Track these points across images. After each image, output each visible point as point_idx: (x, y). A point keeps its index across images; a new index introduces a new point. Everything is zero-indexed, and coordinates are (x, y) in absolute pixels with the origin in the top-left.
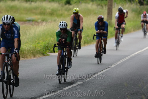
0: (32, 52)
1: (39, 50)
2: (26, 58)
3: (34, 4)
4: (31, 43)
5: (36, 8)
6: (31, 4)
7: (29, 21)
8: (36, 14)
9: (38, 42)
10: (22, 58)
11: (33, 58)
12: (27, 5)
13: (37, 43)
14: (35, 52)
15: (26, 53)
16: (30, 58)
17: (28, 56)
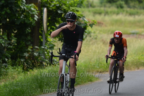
0: (135, 64)
1: (143, 62)
2: (129, 70)
3: (137, 18)
4: (135, 56)
5: (140, 21)
6: (134, 17)
7: (133, 34)
8: (140, 27)
9: (142, 54)
10: (126, 70)
11: (136, 70)
12: (131, 18)
13: (140, 55)
14: (139, 64)
15: (130, 65)
16: (134, 70)
17: (132, 68)
